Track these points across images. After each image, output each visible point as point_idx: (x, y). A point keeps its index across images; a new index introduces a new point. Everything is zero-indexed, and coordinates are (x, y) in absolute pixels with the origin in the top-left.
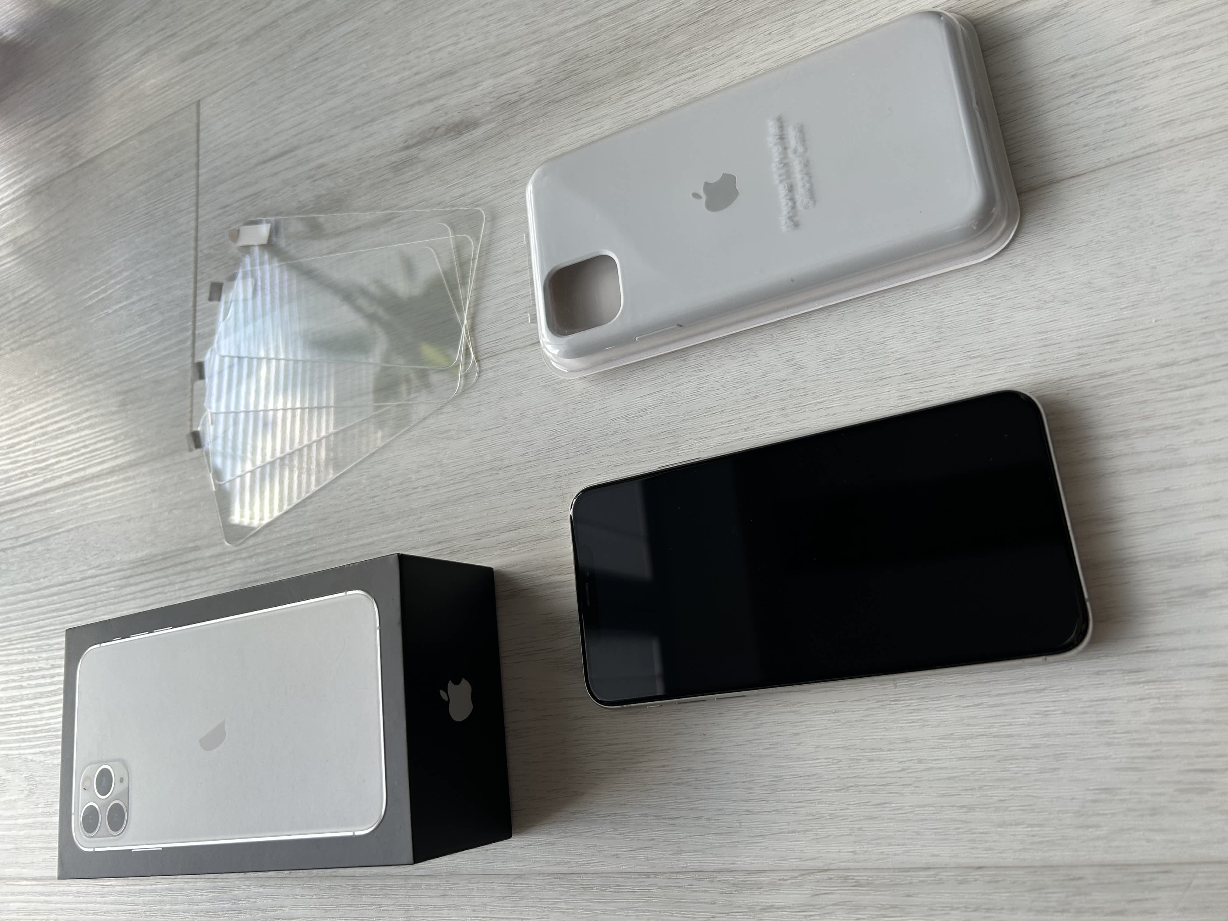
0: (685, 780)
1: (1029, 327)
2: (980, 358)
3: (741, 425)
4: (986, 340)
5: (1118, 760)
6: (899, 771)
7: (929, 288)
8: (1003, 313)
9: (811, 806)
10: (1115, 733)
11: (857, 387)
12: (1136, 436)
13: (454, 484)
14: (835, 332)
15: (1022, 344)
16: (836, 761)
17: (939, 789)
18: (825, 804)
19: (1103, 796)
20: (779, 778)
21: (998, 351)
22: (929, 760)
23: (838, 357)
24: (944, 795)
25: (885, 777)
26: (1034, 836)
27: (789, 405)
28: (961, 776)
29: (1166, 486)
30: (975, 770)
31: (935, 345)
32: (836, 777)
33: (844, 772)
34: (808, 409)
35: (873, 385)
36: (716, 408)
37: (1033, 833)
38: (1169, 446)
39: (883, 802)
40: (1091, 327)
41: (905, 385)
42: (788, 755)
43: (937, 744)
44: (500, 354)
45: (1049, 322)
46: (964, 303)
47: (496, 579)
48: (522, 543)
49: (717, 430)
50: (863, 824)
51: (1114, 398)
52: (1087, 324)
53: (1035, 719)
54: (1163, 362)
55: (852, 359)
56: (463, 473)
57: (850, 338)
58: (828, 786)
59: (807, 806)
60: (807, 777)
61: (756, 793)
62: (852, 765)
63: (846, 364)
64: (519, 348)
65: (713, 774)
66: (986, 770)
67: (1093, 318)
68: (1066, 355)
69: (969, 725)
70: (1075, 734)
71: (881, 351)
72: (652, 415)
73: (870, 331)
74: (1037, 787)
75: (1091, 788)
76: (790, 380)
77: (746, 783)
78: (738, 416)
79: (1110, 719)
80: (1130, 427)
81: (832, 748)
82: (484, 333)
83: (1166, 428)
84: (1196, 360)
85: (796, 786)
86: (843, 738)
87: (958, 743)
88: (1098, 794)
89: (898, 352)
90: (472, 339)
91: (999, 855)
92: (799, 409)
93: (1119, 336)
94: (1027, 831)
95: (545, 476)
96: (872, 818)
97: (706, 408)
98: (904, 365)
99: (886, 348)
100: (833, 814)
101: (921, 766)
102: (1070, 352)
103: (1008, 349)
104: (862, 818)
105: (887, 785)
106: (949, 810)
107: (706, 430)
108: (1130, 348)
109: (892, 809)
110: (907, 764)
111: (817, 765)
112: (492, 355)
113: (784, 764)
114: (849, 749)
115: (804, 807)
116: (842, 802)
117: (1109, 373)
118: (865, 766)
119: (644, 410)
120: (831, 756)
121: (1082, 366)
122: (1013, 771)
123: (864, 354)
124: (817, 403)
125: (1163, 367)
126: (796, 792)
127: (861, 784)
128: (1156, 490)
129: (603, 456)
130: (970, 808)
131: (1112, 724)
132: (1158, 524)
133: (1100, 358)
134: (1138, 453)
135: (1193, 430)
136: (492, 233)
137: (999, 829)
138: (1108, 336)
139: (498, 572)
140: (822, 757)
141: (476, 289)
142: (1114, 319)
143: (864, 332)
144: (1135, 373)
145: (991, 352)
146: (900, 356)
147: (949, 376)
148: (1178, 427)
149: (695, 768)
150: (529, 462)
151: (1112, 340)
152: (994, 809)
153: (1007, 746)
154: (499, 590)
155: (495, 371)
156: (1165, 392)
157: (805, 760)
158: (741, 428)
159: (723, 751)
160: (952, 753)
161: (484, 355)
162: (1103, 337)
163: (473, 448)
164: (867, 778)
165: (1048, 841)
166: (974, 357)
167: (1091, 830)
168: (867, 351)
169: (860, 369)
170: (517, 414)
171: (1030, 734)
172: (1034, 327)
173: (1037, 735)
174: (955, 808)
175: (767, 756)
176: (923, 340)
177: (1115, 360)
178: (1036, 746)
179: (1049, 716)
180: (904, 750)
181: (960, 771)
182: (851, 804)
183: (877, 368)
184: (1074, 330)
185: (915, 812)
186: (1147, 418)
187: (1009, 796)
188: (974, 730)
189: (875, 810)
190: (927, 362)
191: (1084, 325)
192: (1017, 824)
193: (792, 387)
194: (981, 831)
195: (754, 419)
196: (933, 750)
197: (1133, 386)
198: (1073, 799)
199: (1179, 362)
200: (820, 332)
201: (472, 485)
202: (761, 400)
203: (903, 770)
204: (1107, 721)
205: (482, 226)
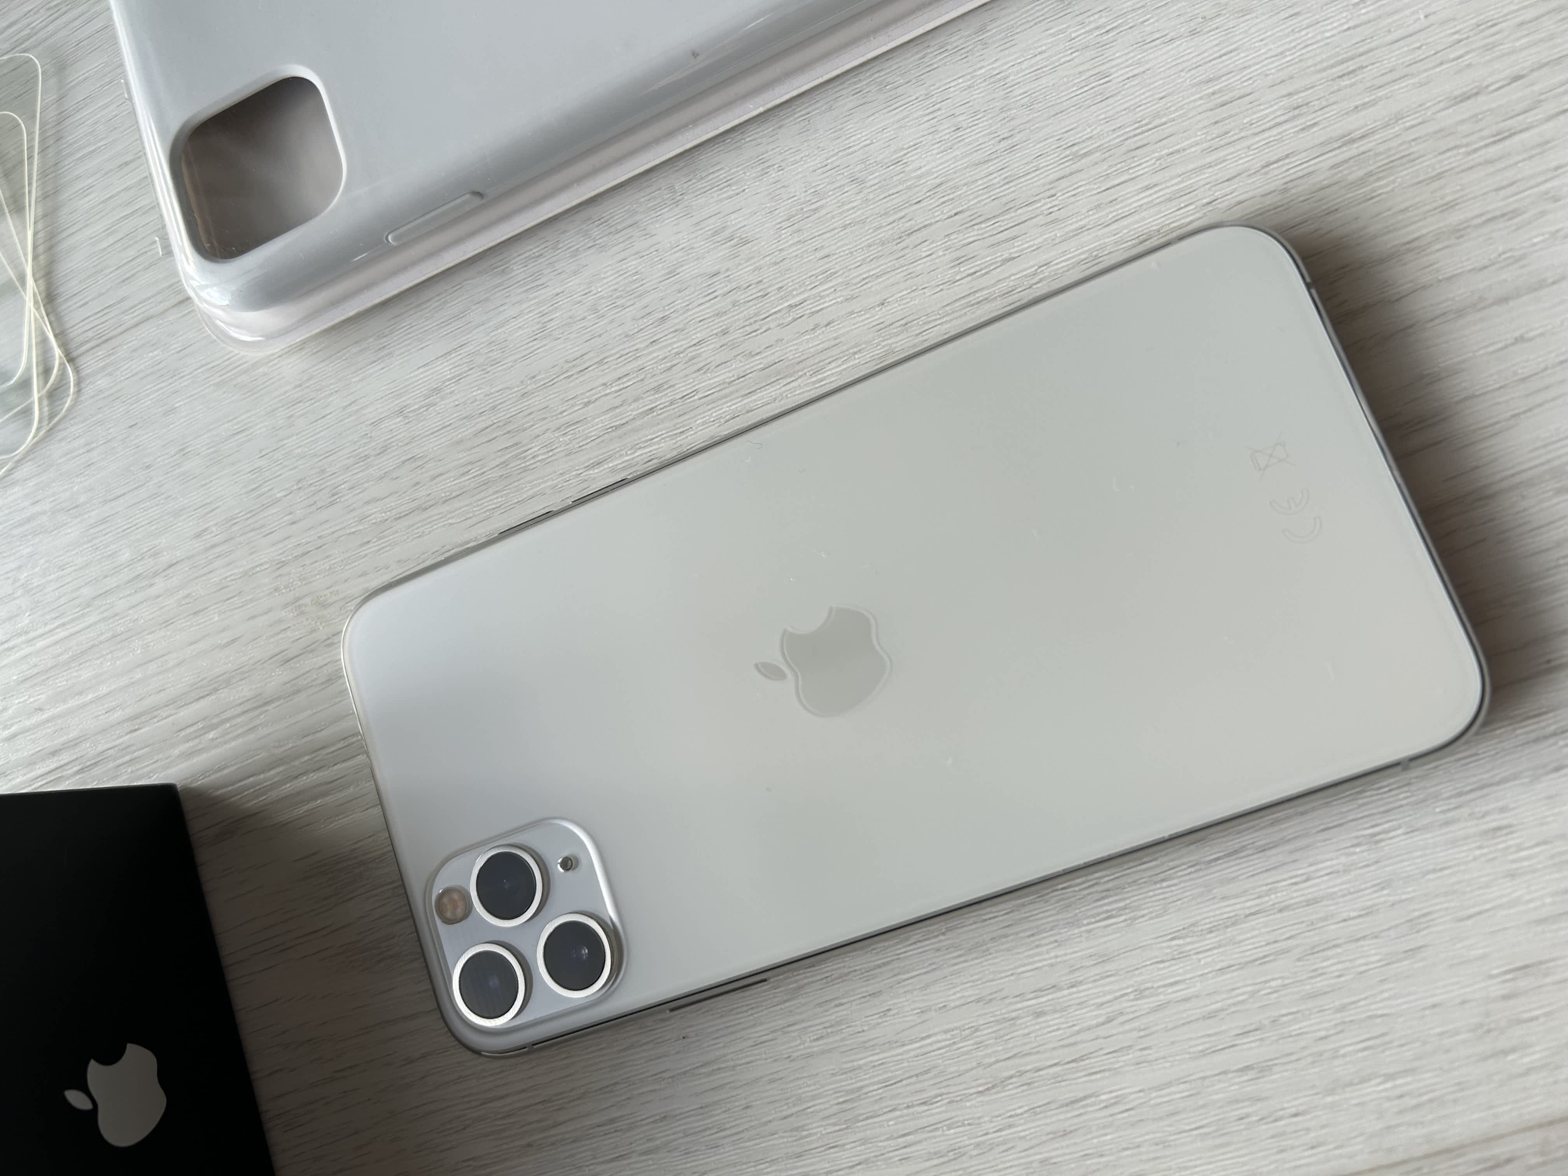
0: (663, 1140)
1: (1183, 74)
2: (1098, 154)
3: (646, 382)
4: (1103, 116)
5: (1538, 903)
6: (1103, 1024)
7: (970, 35)
8: (1124, 59)
9: (935, 1137)
10: (1520, 848)
11: (864, 259)
12: (1438, 247)
13: (64, 624)
14: (798, 158)
15: (1176, 110)
16: (967, 1032)
17: (1193, 1043)
18: (963, 1125)
19: (1523, 983)
20: (857, 1094)
21: (1132, 134)
22: (1159, 987)
23: (814, 206)
24: (1204, 1054)
25: (1075, 1044)
26: (1401, 1096)
27: (735, 321)
28: (1230, 1006)
29: (1517, 334)
30: (1257, 987)
31: (1004, 144)
32: (974, 1064)
33: (989, 1051)
34: (776, 323)
35: (895, 248)
36: (586, 357)
37: (1398, 1092)
38: (1504, 253)
39: (1081, 1095)
40: (1303, 51)
41: (961, 236)
42: (866, 1042)
43: (1168, 951)
44: (116, 336)
45: (1221, 57)
46: (1044, 52)
47: (188, 806)
48: (228, 720)
49: (597, 403)
50: (1049, 1151)
51: (1379, 179)
52: (1295, 47)
53: (1355, 857)
54: (1456, 93)
55: (843, 204)
56: (78, 597)
57: (832, 163)
58: (961, 1087)
59: (926, 1139)
60: (914, 1079)
61: (816, 1134)
62: (1002, 1033)
63: (833, 217)
64: (152, 317)
65: (718, 1115)
66: (1279, 982)
67: (1304, 33)
68: (1267, 116)
69: (1224, 898)
70: (1442, 869)
71: (898, 177)
72: (455, 397)
73: (868, 142)
74: (1386, 995)
75: (1495, 972)
76: (728, 270)
77: (789, 1119)
78: (635, 364)
79: (1505, 822)
80: (1424, 231)
81: (954, 1008)
82: (76, 299)
83: (1494, 219)
84: (1518, 78)
85: (897, 1102)
86: (973, 981)
87: (1212, 940)
88: (1513, 979)
89: (933, 173)
90: (53, 319)
91: (1338, 1152)
92: (756, 326)
93: (1362, 58)
94: (1386, 1090)
95: (253, 568)
96: (1066, 1134)
97: (567, 362)
98: (951, 197)
99: (908, 169)
100: (983, 1143)
101: (1146, 1004)
102: (1275, 107)
103: (1149, 126)
104: (1044, 1138)
105: (1082, 1059)
106: (1219, 1081)
107: (573, 406)
108: (1389, 78)
109: (1102, 1105)
110: (1116, 1007)
111: (930, 1048)
112: (99, 341)
113: (862, 1062)
114: (991, 1000)
115: (919, 1142)
116: (996, 1113)
117: (1358, 133)
118: (1031, 1029)
119: (437, 390)
120: (956, 1025)
121: (1303, 129)
122: (1332, 972)
123: (866, 191)
124: (790, 306)
125: (1462, 101)
126: (898, 1113)
127: (1029, 1068)
128: (1500, 345)
129: (367, 503)
130: (1263, 1069)
131: (1512, 833)
132: (1517, 411)
133: (1335, 107)
134: (1449, 279)
135: (1543, 213)
136: (60, 98)
137: (1329, 1099)
138: (1342, 62)
139: (189, 791)
140: (936, 1030)
141: (45, 216)
142: (1346, 27)
143: (856, 148)
144: (1408, 124)
145: (1118, 137)
146: (938, 181)
147: (1043, 202)
148: (1515, 213)
149: (677, 1112)
150: (214, 546)
151: (1351, 69)
152: (1310, 1059)
153: (1312, 923)
154: (197, 826)
155: (109, 374)
156: (1475, 151)
157: (903, 1045)
158: (647, 388)
159: (732, 1063)
160: (1202, 962)
161: (82, 345)
162: (1332, 66)
163: (90, 541)
164: (1038, 1052)
165: (1431, 1101)
166: (1085, 155)
167: (1510, 1057)
168: (871, 183)
169: (863, 222)
170: (173, 453)
171: (1352, 890)
172: (1193, 72)
173: (1366, 889)
174: (1230, 1075)
175: (823, 1052)
176: (977, 139)
177: (1365, 106)
178: (1368, 912)
179: (1383, 844)
180: (1102, 978)
181: (1224, 996)
182: (1017, 1115)
183: (895, 213)
184: (1273, 62)
185: (1153, 1102)
186: (1450, 206)
187: (1336, 1025)
188: (1238, 906)
189: (1069, 1115)
190: (995, 181)
191: (1289, 50)
192: (1363, 1081)
193: (734, 285)
194: (1294, 1110)
195: (669, 365)
196: (1162, 965)
197: (1411, 150)
198: (1464, 1002)
199: (1487, 87)
200: (769, 164)
201: (104, 619)
202: (678, 324)
203: (1109, 1021)
204: (1499, 829)
205: (37, 90)
